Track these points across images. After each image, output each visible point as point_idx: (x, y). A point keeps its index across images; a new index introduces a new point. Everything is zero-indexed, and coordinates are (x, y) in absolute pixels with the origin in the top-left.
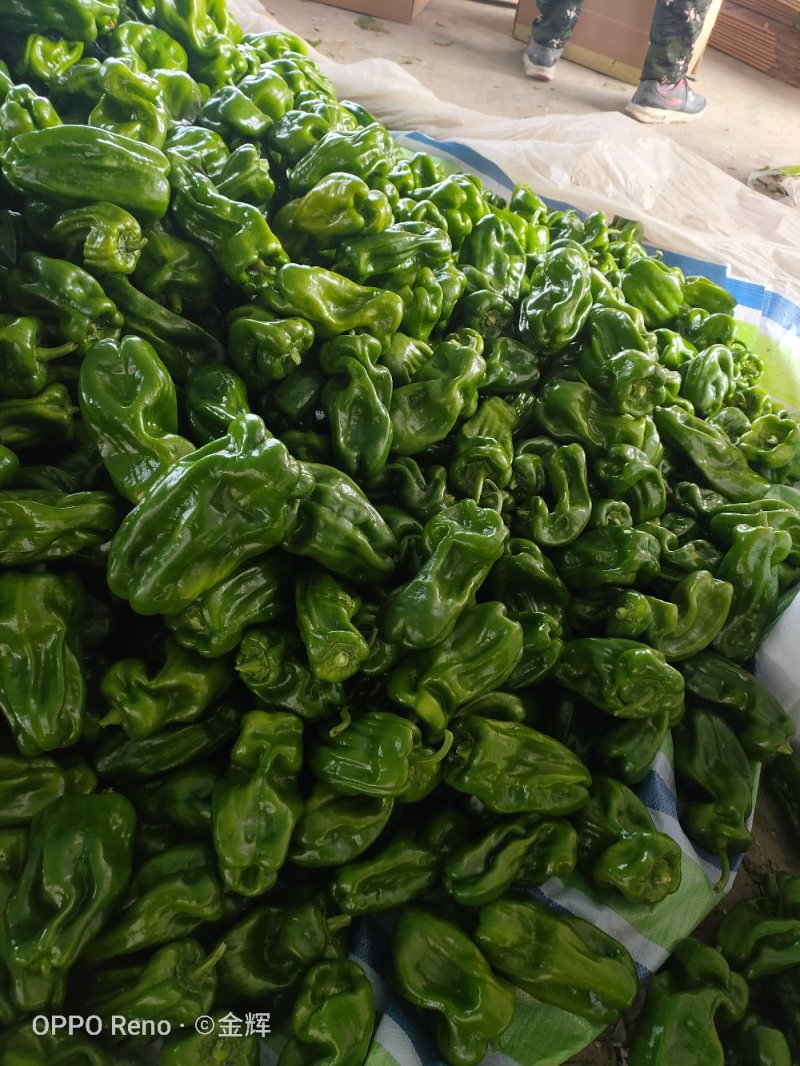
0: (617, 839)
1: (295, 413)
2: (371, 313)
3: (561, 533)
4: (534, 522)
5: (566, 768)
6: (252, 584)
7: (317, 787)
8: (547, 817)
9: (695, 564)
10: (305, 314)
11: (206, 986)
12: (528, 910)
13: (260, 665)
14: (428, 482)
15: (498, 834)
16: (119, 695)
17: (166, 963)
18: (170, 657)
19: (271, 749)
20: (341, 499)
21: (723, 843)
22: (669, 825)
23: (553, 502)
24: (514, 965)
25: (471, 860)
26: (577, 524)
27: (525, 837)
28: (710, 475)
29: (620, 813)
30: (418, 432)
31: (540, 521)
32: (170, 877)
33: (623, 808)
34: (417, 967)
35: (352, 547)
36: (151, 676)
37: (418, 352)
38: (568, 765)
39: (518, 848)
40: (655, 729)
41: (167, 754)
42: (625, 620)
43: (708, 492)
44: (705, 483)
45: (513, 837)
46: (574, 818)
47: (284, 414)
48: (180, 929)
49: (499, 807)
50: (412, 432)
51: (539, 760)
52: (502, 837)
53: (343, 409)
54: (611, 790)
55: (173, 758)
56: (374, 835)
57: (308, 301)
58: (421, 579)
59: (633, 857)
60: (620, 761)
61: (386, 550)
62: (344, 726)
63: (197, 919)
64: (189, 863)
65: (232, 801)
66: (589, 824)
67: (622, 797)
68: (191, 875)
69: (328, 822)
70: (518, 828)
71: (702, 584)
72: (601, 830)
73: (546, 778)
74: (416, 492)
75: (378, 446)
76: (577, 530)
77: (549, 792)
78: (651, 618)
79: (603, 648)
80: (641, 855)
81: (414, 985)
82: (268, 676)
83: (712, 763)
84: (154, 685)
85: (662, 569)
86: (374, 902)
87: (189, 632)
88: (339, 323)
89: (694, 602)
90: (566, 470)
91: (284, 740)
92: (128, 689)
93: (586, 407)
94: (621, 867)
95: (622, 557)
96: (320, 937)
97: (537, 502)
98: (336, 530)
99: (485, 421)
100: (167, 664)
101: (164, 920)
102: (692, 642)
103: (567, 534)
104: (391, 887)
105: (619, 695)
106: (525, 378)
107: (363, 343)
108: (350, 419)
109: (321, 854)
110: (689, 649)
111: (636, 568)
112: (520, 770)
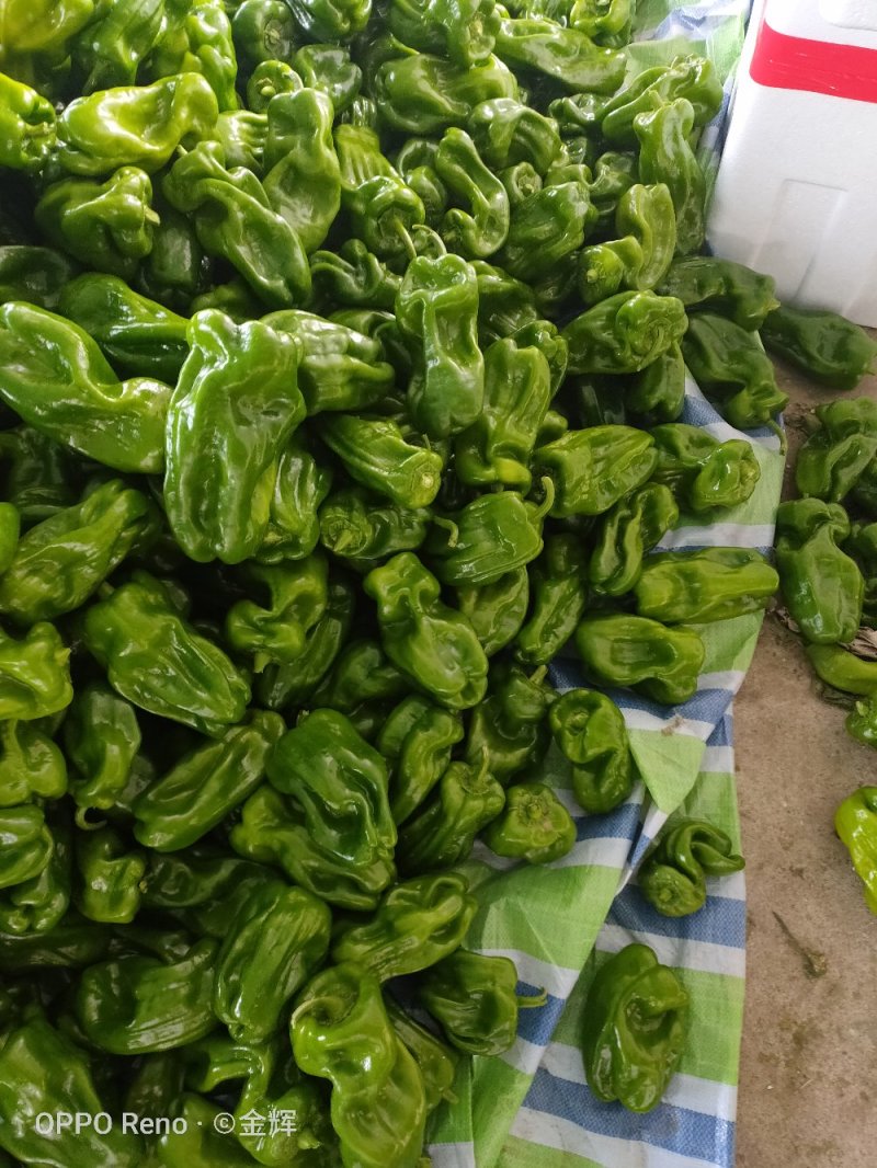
0: (697, 470)
1: (189, 278)
2: (184, 113)
3: (495, 234)
4: (466, 238)
5: (630, 442)
6: (293, 469)
7: (460, 594)
8: (639, 489)
9: (619, 184)
10: (126, 160)
11: (490, 783)
12: (666, 566)
13: (351, 534)
14: (354, 264)
15: (612, 526)
16: (256, 639)
17: (453, 788)
18: (270, 580)
19: (411, 590)
20: (318, 338)
21: (767, 415)
22: (723, 431)
23: (468, 206)
24: (679, 611)
25: (606, 559)
26: (503, 216)
27: (633, 516)
28: (567, 77)
29: (687, 448)
30: (313, 218)
31: (472, 234)
32: (410, 736)
33: (687, 442)
34: (615, 661)
35: (354, 378)
36: (267, 605)
37: (245, 126)
38: (629, 438)
39: (634, 528)
40: (673, 359)
41: (319, 656)
42: (599, 279)
43: (578, 97)
44: (569, 90)
45: (624, 521)
46: (655, 477)
47: (178, 286)
48: (443, 762)
49: (602, 508)
50: (308, 222)
51: (606, 449)
52: (616, 526)
53: (238, 243)
54: (670, 435)
55: (325, 656)
56: (525, 597)
57: (118, 142)
58: (431, 365)
59: (720, 474)
60: (661, 405)
61: (378, 358)
62: (455, 533)
63: (448, 747)
64: (413, 716)
65: (417, 650)
66: (667, 473)
67: (681, 434)
68: (425, 723)
69: (489, 613)
70: (624, 512)
71: (642, 201)
72: (678, 471)
73: (622, 460)
74: (351, 282)
75: (296, 260)
76: (506, 221)
77: (630, 470)
78: (622, 265)
79: (594, 319)
80: (725, 469)
81: (621, 674)
82: (364, 538)
83: (725, 357)
84: (276, 611)
85: (599, 208)
86: (557, 642)
87: (270, 549)
88: (162, 147)
89: (644, 222)
90: (458, 163)
91: (414, 577)
92: (259, 630)
93: (432, 79)
94: (716, 488)
95: (562, 222)
96: (537, 694)
97: (454, 216)
98: (331, 370)
99: (353, 161)
100: (273, 588)
101: (430, 765)
102: (661, 262)
103: (500, 231)
104: (560, 622)
105: (635, 352)
106: (350, 83)
107: (206, 154)
108: (251, 249)
109: (499, 639)
110: (663, 268)
111: (581, 225)
112: (600, 466)
